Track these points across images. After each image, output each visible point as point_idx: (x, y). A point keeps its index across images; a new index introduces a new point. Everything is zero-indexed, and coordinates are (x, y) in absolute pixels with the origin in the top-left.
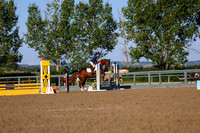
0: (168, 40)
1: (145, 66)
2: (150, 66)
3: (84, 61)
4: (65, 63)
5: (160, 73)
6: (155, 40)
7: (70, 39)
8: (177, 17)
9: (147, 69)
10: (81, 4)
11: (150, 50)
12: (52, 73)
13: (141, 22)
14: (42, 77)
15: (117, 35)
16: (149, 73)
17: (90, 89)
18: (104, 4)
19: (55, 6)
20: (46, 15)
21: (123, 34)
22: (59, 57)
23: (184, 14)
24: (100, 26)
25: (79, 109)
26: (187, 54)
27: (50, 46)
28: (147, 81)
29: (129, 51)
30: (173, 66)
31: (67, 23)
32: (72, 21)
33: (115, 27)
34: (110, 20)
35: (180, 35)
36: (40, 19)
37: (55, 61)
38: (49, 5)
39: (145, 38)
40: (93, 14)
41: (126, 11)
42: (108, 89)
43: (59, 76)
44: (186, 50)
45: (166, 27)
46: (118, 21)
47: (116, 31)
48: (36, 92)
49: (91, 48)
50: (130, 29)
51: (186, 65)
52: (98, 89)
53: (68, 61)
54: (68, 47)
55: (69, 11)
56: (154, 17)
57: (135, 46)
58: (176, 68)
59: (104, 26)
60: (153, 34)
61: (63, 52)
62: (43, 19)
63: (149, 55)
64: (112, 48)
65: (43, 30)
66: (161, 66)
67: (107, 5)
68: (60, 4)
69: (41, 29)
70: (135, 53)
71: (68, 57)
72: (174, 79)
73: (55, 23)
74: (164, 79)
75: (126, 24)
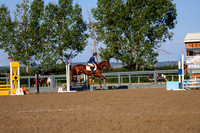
0: (137, 41)
1: (115, 67)
2: (120, 67)
3: (54, 62)
4: (35, 64)
5: (129, 74)
6: (125, 41)
7: (39, 40)
8: (146, 18)
9: (117, 70)
10: (51, 5)
11: (120, 51)
12: (21, 74)
13: (111, 23)
14: (12, 78)
15: (87, 36)
16: (119, 74)
17: (60, 90)
18: (73, 5)
19: (25, 7)
20: (16, 16)
21: (92, 35)
22: (29, 59)
23: (153, 15)
24: (69, 27)
25: (49, 110)
26: (157, 55)
27: (19, 47)
28: (117, 82)
29: (99, 52)
30: (142, 67)
31: (37, 24)
32: (41, 22)
33: (85, 28)
34: (80, 21)
35: (149, 36)
36: (10, 20)
37: (25, 63)
38: (18, 6)
39: (115, 39)
40: (62, 15)
41: (96, 12)
42: (78, 90)
43: (29, 77)
44: (155, 51)
45: (136, 28)
46: (88, 22)
47: (86, 32)
48: (5, 93)
49: (61, 49)
50: (100, 30)
51: (155, 66)
52: (68, 90)
53: (38, 63)
54: (38, 48)
55: (38, 12)
56: (123, 18)
57: (105, 47)
58: (146, 69)
59: (74, 27)
60: (123, 35)
61: (33, 54)
62: (13, 20)
63: (118, 56)
64: (82, 49)
65: (13, 31)
66: (131, 67)
67: (77, 6)
68: (29, 5)
69: (11, 30)
70: (105, 54)
71: (38, 58)
72: (144, 80)
73: (25, 24)
74: (134, 80)
75: (95, 25)
